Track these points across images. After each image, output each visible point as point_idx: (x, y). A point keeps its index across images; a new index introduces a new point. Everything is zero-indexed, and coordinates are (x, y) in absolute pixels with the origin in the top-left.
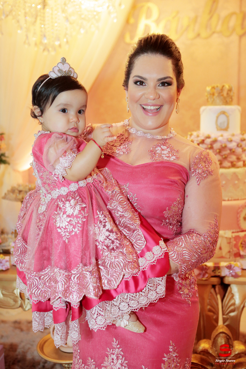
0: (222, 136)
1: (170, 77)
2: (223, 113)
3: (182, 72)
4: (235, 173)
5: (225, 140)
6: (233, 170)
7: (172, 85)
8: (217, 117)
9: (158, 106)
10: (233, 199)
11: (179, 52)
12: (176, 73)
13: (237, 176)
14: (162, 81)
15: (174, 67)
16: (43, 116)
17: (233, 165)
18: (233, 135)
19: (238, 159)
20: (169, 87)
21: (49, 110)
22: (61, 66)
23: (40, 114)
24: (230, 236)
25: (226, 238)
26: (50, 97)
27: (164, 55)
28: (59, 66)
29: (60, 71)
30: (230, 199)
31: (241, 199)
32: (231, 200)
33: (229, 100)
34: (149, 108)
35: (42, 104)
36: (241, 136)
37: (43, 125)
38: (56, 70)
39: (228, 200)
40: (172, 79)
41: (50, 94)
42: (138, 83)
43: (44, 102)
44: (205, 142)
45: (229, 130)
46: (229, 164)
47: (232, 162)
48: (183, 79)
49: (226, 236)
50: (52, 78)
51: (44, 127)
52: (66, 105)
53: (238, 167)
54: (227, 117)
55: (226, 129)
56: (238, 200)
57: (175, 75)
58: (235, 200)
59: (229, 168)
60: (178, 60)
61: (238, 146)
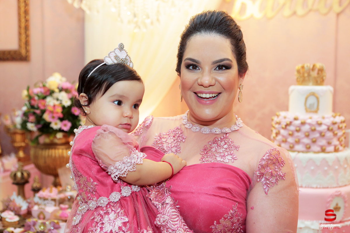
0: (311, 118)
1: (228, 59)
2: (313, 94)
3: (245, 53)
4: (324, 159)
5: (314, 123)
6: (322, 155)
7: (231, 68)
8: (306, 99)
9: (215, 94)
10: (321, 187)
11: (240, 31)
12: (236, 55)
13: (327, 162)
14: (218, 64)
15: (234, 47)
16: (90, 106)
17: (323, 150)
18: (323, 118)
19: (329, 143)
20: (228, 70)
21: (100, 99)
22: (118, 52)
23: (86, 104)
24: (318, 228)
25: (313, 229)
26: (103, 85)
27: (220, 33)
28: (116, 52)
29: (116, 57)
30: (319, 186)
31: (331, 188)
32: (320, 188)
33: (319, 80)
34: (204, 96)
35: (91, 92)
36: (332, 119)
37: (88, 117)
38: (113, 55)
39: (317, 188)
40: (231, 61)
41: (104, 82)
42: (191, 67)
43: (95, 90)
44: (293, 123)
45: (319, 112)
46: (319, 149)
47: (322, 147)
48: (246, 62)
49: (313, 227)
50: (107, 64)
51: (89, 119)
52: (121, 96)
53: (329, 152)
54: (318, 99)
55: (316, 112)
56: (328, 188)
57: (235, 57)
58: (324, 188)
59: (318, 152)
60: (238, 39)
61: (328, 129)
